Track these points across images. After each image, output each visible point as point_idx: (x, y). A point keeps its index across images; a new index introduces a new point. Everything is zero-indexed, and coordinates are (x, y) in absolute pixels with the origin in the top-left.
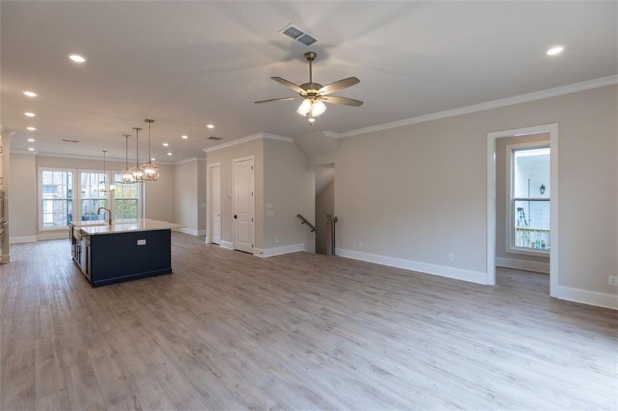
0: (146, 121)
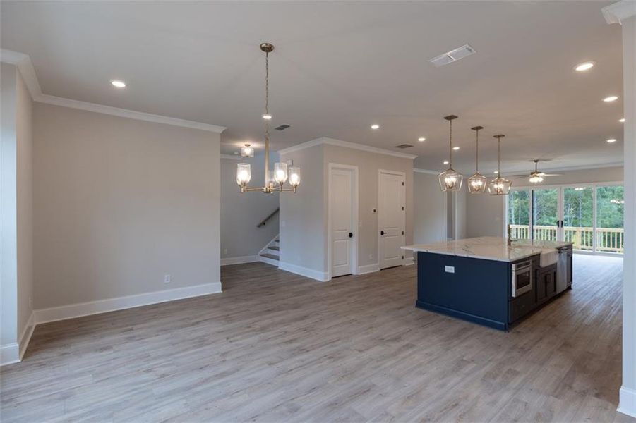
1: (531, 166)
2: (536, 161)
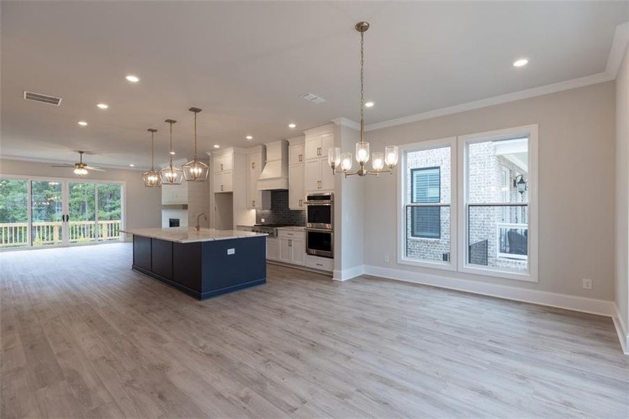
0: (149, 130)
1: (76, 158)
2: (81, 153)
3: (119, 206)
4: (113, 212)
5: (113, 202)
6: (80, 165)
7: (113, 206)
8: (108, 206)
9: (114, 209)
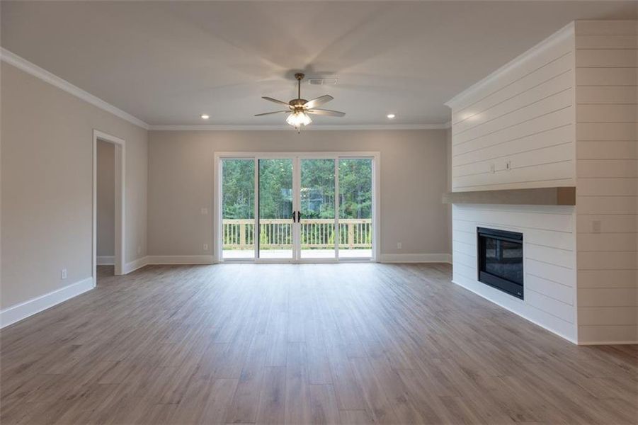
2: (299, 76)
3: (370, 199)
4: (364, 204)
5: (364, 194)
6: (297, 104)
7: (364, 198)
8: (360, 198)
9: (364, 201)
